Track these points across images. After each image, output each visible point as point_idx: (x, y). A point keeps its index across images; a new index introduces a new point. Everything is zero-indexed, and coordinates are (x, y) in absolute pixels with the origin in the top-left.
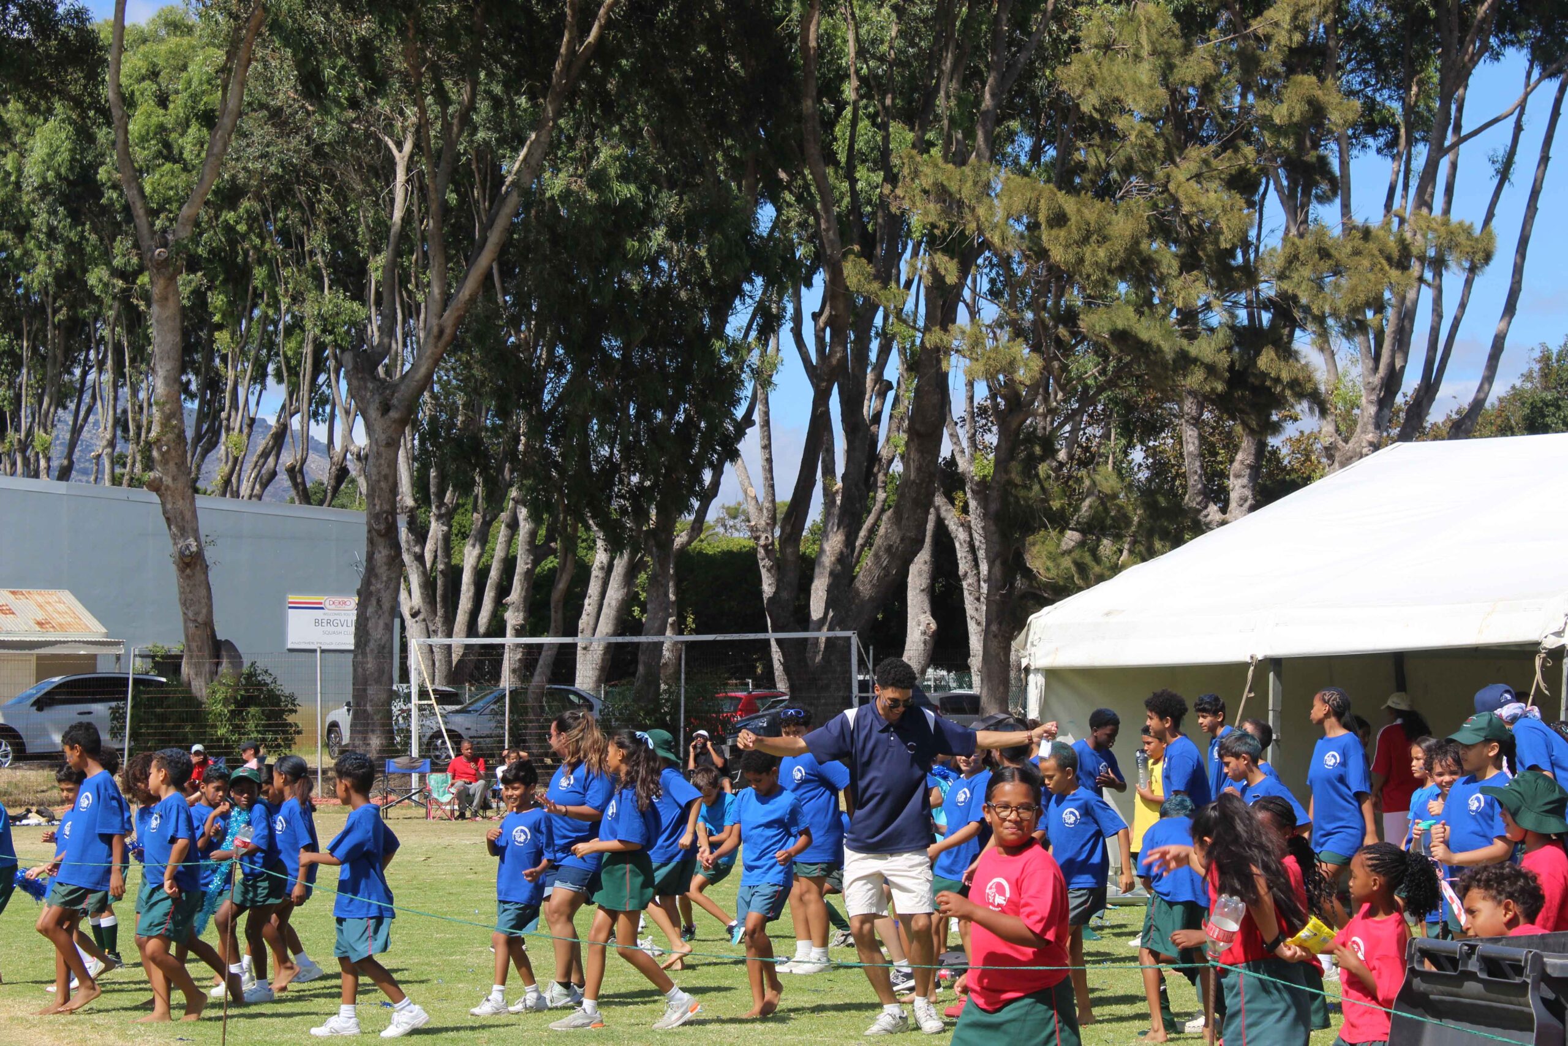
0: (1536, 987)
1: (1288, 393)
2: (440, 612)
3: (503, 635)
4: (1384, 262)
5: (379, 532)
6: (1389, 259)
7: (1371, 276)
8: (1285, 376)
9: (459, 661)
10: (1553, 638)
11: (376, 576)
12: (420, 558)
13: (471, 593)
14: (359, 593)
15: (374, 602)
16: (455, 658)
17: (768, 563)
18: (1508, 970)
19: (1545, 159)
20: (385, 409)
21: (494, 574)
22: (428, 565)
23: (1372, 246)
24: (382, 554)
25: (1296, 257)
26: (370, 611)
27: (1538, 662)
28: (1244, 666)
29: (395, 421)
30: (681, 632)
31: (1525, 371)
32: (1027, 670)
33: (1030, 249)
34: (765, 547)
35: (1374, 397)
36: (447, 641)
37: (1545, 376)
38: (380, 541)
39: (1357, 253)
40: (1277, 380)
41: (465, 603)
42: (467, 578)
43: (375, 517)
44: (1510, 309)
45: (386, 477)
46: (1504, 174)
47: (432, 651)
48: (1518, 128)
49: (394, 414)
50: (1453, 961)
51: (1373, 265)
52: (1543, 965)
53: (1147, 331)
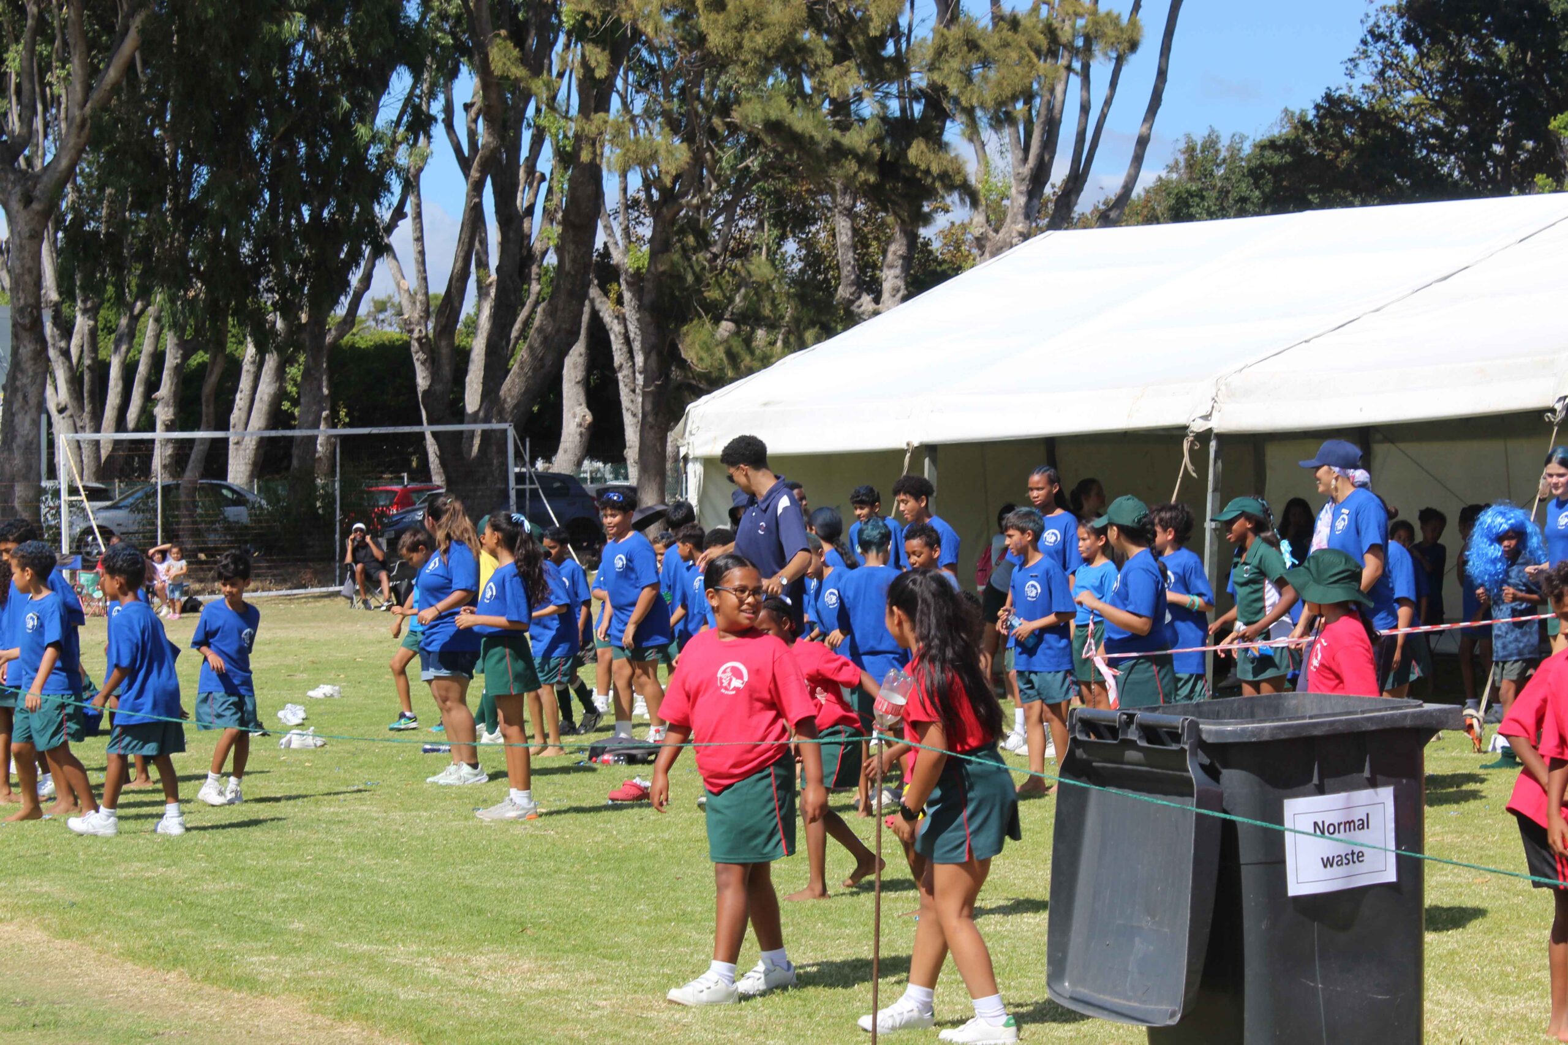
0: (1194, 754)
1: (938, 184)
2: (88, 408)
3: (153, 429)
4: (1032, 54)
5: (24, 327)
6: (1038, 53)
7: (1018, 69)
8: (935, 169)
9: (109, 457)
10: (1200, 422)
11: (22, 371)
12: (66, 353)
13: (119, 389)
14: (4, 388)
15: (20, 396)
16: (104, 454)
17: (421, 356)
18: (1166, 738)
20: (28, 200)
21: (142, 369)
22: (75, 360)
23: (1021, 39)
24: (27, 350)
25: (945, 48)
26: (16, 406)
27: (1186, 446)
28: (901, 453)
29: (38, 213)
30: (334, 426)
31: (1171, 162)
32: (686, 458)
33: (684, 39)
34: (419, 340)
35: (1023, 188)
36: (96, 436)
37: (1190, 166)
38: (25, 335)
39: (1006, 45)
40: (927, 172)
41: (113, 399)
42: (115, 372)
43: (20, 311)
45: (30, 271)
47: (79, 448)
49: (36, 206)
50: (1113, 731)
51: (1021, 58)
52: (1199, 732)
53: (800, 121)
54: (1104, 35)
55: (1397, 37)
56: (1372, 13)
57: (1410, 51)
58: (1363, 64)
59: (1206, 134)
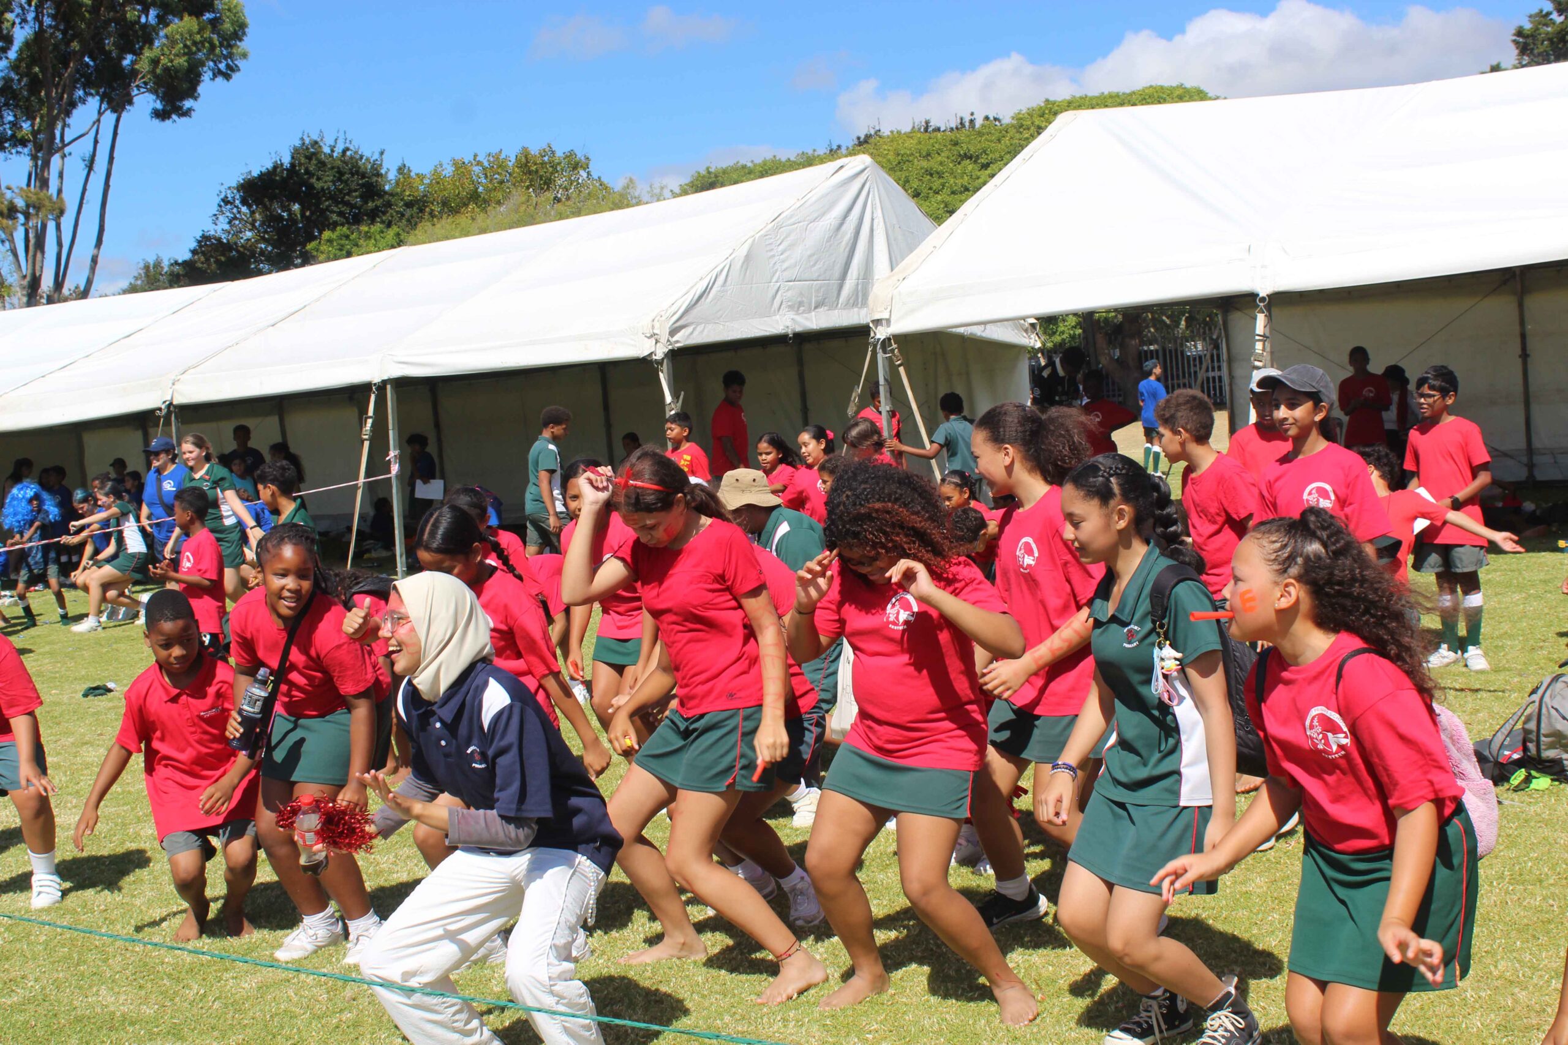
19: (111, 158)
37: (147, 277)
44: (99, 241)
48: (96, 142)
55: (237, 202)
56: (223, 191)
57: (244, 209)
58: (221, 218)
59: (155, 258)
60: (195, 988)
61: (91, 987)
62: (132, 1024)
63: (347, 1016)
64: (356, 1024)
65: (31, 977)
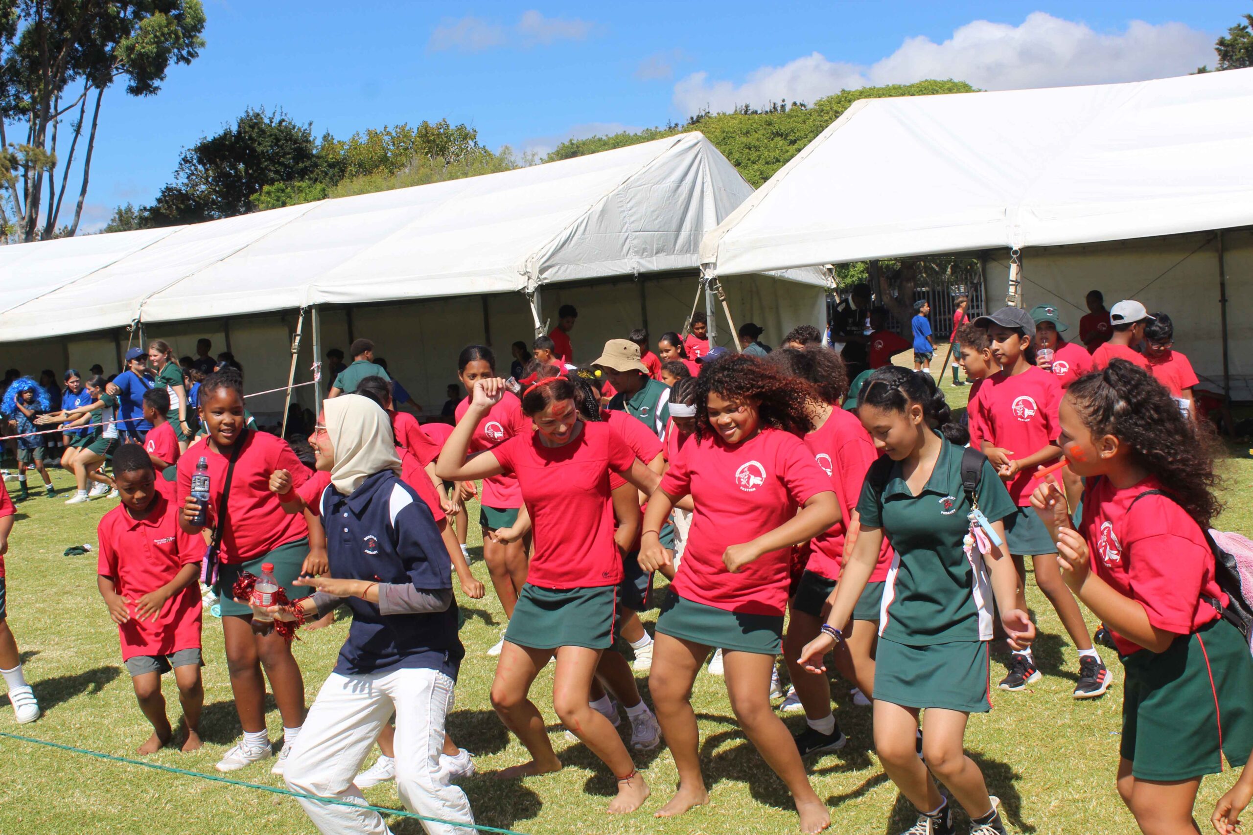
19: (94, 125)
37: (121, 220)
44: (84, 192)
46: (78, 131)
48: (83, 111)
54: (39, 160)
55: (195, 161)
56: (184, 152)
57: (200, 167)
58: (182, 174)
59: (127, 205)
60: (152, 792)
61: (67, 790)
62: (100, 820)
63: (273, 817)
64: (281, 824)
65: (19, 781)
